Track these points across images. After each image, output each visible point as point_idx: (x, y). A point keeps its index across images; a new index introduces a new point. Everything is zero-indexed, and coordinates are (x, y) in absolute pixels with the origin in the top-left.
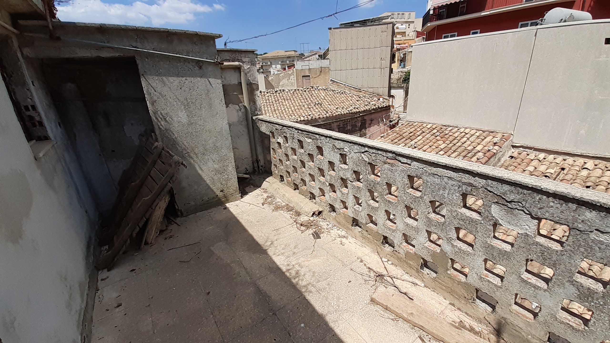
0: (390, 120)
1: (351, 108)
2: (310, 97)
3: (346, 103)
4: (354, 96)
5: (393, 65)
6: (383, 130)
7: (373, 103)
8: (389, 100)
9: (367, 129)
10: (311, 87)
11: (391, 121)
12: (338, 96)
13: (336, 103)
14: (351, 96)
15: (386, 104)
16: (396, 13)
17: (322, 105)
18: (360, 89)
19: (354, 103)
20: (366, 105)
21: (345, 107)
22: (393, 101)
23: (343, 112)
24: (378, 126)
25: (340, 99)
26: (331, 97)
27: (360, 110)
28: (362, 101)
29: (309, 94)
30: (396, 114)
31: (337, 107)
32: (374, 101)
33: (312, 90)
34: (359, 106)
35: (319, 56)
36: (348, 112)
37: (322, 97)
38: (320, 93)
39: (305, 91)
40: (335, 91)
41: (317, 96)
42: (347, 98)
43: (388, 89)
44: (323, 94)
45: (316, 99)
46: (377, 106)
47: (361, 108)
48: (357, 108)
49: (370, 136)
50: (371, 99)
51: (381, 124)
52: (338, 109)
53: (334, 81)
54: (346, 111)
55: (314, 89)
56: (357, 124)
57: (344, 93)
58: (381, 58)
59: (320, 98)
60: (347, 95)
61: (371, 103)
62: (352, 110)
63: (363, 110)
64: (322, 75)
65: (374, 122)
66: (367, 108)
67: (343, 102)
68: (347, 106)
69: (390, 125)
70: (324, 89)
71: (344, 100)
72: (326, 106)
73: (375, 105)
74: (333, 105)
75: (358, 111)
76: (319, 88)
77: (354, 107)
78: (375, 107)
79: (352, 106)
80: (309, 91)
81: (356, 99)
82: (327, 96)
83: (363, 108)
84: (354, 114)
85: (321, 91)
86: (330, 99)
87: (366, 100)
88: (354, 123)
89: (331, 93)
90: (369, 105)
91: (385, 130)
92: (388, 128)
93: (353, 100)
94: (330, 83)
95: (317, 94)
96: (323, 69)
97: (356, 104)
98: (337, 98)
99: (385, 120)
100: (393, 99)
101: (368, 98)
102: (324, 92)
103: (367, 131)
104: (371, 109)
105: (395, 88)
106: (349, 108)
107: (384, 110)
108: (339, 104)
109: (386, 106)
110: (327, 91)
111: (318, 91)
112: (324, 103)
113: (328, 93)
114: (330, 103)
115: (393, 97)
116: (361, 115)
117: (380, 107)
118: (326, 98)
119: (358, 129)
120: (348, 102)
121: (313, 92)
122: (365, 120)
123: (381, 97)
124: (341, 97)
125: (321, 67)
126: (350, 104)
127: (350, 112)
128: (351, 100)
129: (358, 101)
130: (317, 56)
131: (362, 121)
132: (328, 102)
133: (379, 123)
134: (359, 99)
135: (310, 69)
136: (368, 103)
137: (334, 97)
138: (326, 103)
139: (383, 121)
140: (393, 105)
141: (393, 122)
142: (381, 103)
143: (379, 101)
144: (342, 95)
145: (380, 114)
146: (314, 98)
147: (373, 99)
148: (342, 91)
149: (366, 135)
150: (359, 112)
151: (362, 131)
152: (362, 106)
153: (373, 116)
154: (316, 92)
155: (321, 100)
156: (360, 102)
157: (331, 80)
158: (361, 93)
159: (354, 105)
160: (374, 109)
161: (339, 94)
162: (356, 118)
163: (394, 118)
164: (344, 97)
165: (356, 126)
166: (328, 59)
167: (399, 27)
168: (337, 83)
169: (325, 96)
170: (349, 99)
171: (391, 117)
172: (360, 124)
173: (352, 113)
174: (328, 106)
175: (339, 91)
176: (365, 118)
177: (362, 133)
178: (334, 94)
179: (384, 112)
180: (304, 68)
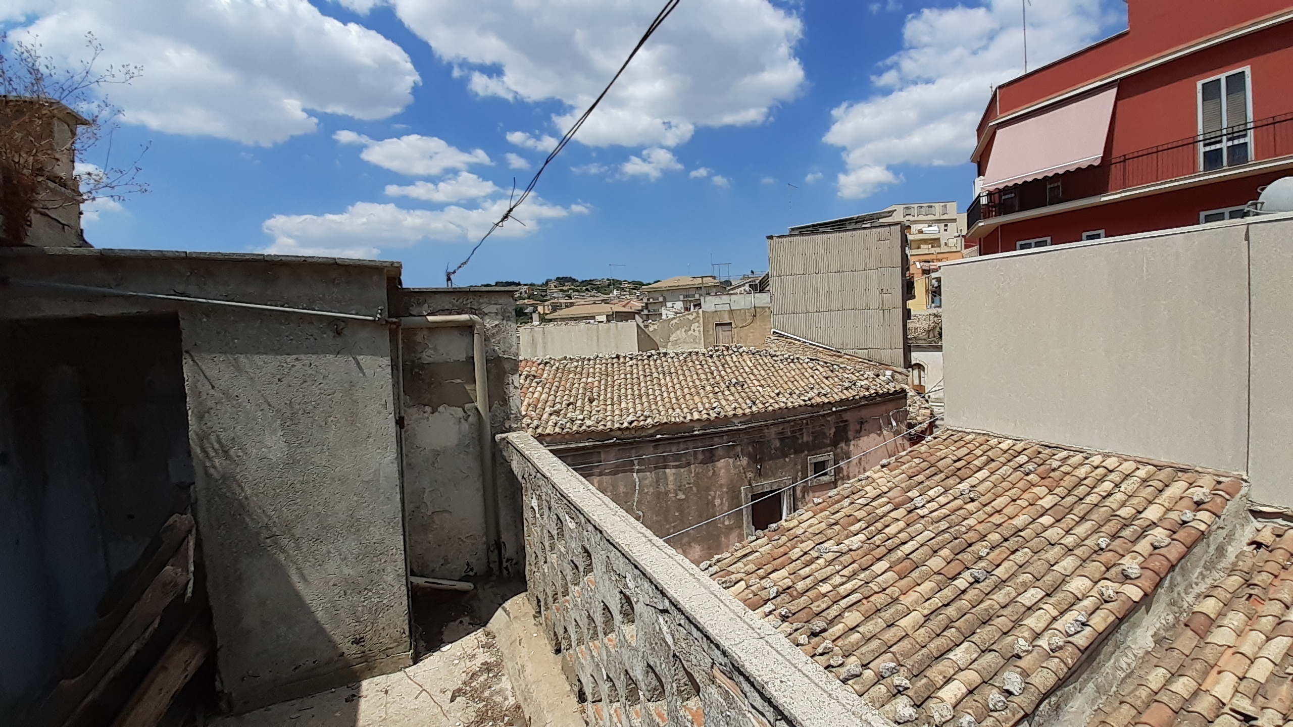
0: (910, 423)
1: (810, 395)
2: (721, 368)
3: (801, 382)
4: (819, 367)
5: (910, 304)
6: (894, 445)
7: (862, 383)
8: (907, 376)
9: (852, 442)
10: (724, 349)
11: (910, 426)
12: (782, 366)
13: (776, 382)
14: (812, 368)
15: (894, 387)
16: (916, 206)
17: (746, 386)
18: (838, 352)
19: (818, 383)
20: (846, 389)
21: (797, 392)
22: (922, 376)
23: (792, 403)
24: (879, 435)
25: (788, 374)
26: (766, 368)
27: (831, 399)
28: (836, 379)
29: (717, 362)
30: (926, 408)
31: (777, 391)
32: (867, 379)
33: (725, 353)
34: (829, 390)
35: (750, 286)
36: (802, 403)
37: (746, 368)
38: (744, 360)
39: (711, 356)
40: (777, 356)
41: (736, 366)
42: (803, 371)
43: (902, 351)
44: (748, 362)
45: (733, 372)
46: (873, 391)
47: (834, 395)
48: (825, 395)
49: (860, 459)
50: (857, 374)
51: (885, 432)
52: (781, 396)
53: (780, 335)
54: (799, 400)
55: (731, 352)
56: (826, 431)
57: (796, 361)
58: (882, 290)
59: (742, 371)
60: (804, 364)
61: (859, 384)
62: (813, 398)
63: (837, 398)
64: (758, 323)
65: (866, 426)
66: (848, 394)
67: (792, 379)
68: (801, 389)
69: (909, 433)
70: (754, 351)
71: (796, 377)
72: (754, 389)
73: (868, 389)
74: (769, 386)
75: (827, 401)
76: (741, 350)
77: (816, 392)
78: (867, 393)
79: (813, 388)
80: (718, 356)
81: (824, 374)
82: (758, 367)
83: (840, 394)
84: (816, 409)
85: (745, 357)
86: (763, 372)
87: (846, 376)
88: (818, 429)
89: (767, 361)
90: (853, 387)
91: (898, 445)
92: (905, 441)
93: (815, 377)
94: (773, 338)
95: (737, 363)
96: (758, 310)
97: (823, 385)
98: (780, 371)
99: (894, 424)
100: (922, 372)
101: (852, 373)
102: (753, 359)
103: (852, 447)
104: (857, 397)
105: (920, 348)
106: (806, 394)
107: (890, 400)
108: (784, 385)
109: (896, 391)
110: (758, 357)
111: (739, 356)
112: (749, 382)
113: (761, 361)
114: (762, 382)
115: (919, 366)
116: (834, 409)
117: (881, 392)
118: (755, 371)
119: (828, 441)
120: (805, 380)
121: (728, 358)
122: (846, 421)
123: (887, 369)
124: (790, 369)
125: (755, 307)
126: (809, 386)
127: (809, 402)
128: (812, 377)
129: (827, 378)
130: (747, 287)
131: (838, 423)
132: (758, 380)
133: (880, 430)
134: (830, 373)
135: (731, 311)
136: (850, 384)
137: (773, 370)
138: (755, 381)
139: (892, 424)
140: (922, 384)
141: (917, 428)
142: (882, 383)
143: (877, 380)
144: (792, 364)
145: (882, 409)
146: (729, 370)
147: (863, 375)
148: (792, 357)
149: (849, 458)
150: (829, 403)
151: (839, 446)
152: (836, 390)
153: (864, 413)
154: (735, 359)
155: (744, 375)
156: (833, 382)
157: (774, 332)
158: (841, 360)
159: (817, 386)
160: (864, 397)
161: (785, 363)
162: (824, 416)
163: (919, 418)
164: (796, 370)
165: (824, 436)
166: (768, 291)
167: (924, 229)
168: (787, 337)
169: (752, 368)
170: (806, 374)
171: (913, 415)
172: (833, 430)
173: (812, 405)
174: (758, 388)
175: (786, 356)
176: (846, 416)
177: (839, 450)
178: (773, 362)
179: (891, 405)
180: (719, 308)
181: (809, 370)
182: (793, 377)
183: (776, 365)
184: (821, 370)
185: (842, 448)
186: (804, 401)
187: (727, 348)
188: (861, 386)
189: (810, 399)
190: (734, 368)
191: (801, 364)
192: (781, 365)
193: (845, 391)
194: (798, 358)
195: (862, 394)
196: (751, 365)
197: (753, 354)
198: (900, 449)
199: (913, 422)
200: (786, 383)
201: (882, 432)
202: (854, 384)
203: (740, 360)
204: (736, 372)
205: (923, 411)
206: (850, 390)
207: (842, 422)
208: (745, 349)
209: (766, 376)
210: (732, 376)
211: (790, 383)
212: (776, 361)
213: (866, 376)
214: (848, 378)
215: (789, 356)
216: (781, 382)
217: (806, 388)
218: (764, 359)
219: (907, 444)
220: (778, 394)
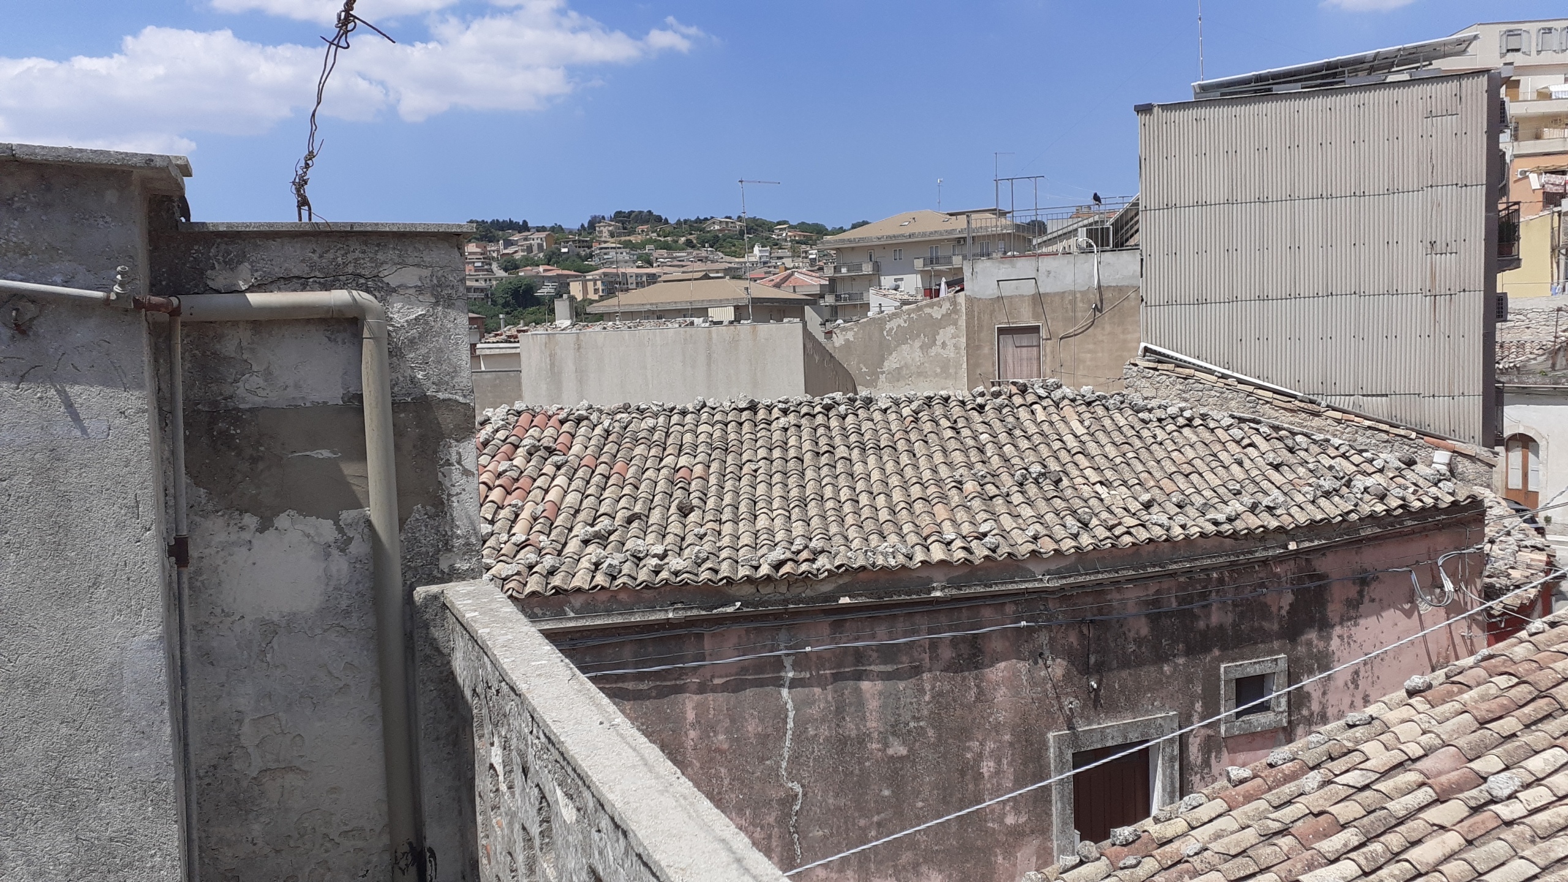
0: (1492, 586)
1: (1235, 507)
2: (1003, 437)
3: (1209, 476)
4: (1257, 439)
5: (1505, 281)
6: (1444, 641)
7: (1369, 482)
8: (1491, 466)
9: (1338, 630)
10: (1014, 390)
11: (1490, 593)
12: (1161, 435)
13: (1145, 475)
14: (1238, 442)
15: (1452, 494)
16: (1533, 27)
17: (1065, 482)
18: (1312, 402)
19: (1253, 481)
20: (1327, 494)
21: (1198, 500)
22: (1531, 466)
23: (1183, 527)
24: (1408, 614)
25: (1175, 455)
26: (1119, 439)
27: (1286, 520)
28: (1301, 471)
29: (997, 425)
30: (1535, 548)
31: (1146, 497)
32: (1381, 471)
33: (1017, 400)
34: (1281, 499)
35: (1091, 234)
36: (1210, 528)
37: (1069, 439)
38: (1063, 419)
39: (981, 409)
40: (1150, 411)
41: (1042, 434)
42: (1217, 447)
43: (1479, 401)
44: (1075, 424)
45: (1034, 449)
46: (1394, 503)
47: (1294, 510)
48: (1270, 509)
49: (1357, 673)
50: (1357, 459)
51: (1424, 608)
52: (1155, 509)
53: (1162, 359)
54: (1201, 521)
55: (1030, 398)
56: (1269, 599)
57: (1197, 422)
58: (1432, 244)
59: (1057, 445)
60: (1219, 431)
61: (1360, 482)
62: (1238, 516)
63: (1302, 518)
64: (1106, 326)
65: (1376, 590)
66: (1331, 509)
67: (1187, 469)
68: (1208, 493)
69: (1488, 612)
70: (1089, 397)
71: (1197, 462)
72: (1086, 491)
73: (1382, 498)
74: (1125, 483)
75: (1274, 524)
76: (1057, 394)
77: (1248, 500)
78: (1380, 508)
79: (1239, 493)
80: (999, 409)
81: (1271, 456)
82: (1100, 436)
83: (1310, 507)
84: (1246, 545)
85: (1068, 411)
86: (1111, 451)
87: (1326, 461)
88: (1247, 594)
89: (1122, 422)
90: (1345, 490)
91: (1458, 640)
92: (1476, 631)
93: (1247, 464)
94: (1142, 364)
95: (1046, 427)
96: (1107, 295)
97: (1265, 485)
98: (1155, 447)
99: (1449, 586)
100: (1531, 456)
101: (1343, 456)
102: (1087, 415)
103: (1335, 643)
104: (1354, 517)
105: (1528, 395)
106: (1220, 506)
107: (1440, 527)
108: (1165, 483)
109: (1455, 503)
110: (1100, 411)
111: (1052, 409)
112: (1074, 472)
113: (1107, 422)
114: (1109, 474)
115: (1525, 442)
116: (1292, 546)
117: (1418, 504)
118: (1092, 448)
119: (1276, 627)
120: (1220, 471)
121: (1023, 414)
122: (1321, 577)
123: (1437, 448)
124: (1181, 441)
125: (1099, 287)
126: (1232, 485)
127: (1226, 527)
128: (1240, 463)
129: (1277, 467)
130: (1082, 238)
131: (1300, 580)
132: (1097, 469)
133: (1411, 599)
134: (1286, 455)
135: (1039, 299)
136: (1337, 484)
137: (1137, 443)
138: (1089, 472)
139: (1442, 587)
140: (1531, 488)
141: (1509, 599)
142: (1421, 482)
143: (1408, 473)
144: (1186, 431)
145: (1416, 548)
146: (1024, 444)
147: (1371, 461)
148: (1187, 414)
149: (1327, 668)
150: (1280, 529)
151: (1304, 638)
152: (1299, 498)
153: (1370, 558)
154: (1041, 415)
155: (1063, 454)
156: (1292, 476)
157: (1146, 349)
158: (1317, 422)
159: (1251, 488)
160: (1373, 516)
161: (1170, 427)
162: (1264, 562)
163: (1515, 574)
164: (1199, 446)
165: (1264, 611)
166: (1136, 247)
167: (1553, 89)
168: (1180, 364)
169: (1084, 438)
170: (1223, 456)
171: (1500, 565)
172: (1288, 599)
173: (1235, 535)
174: (1098, 487)
175: (1172, 410)
176: (1325, 565)
177: (1301, 650)
178: (1138, 426)
179: (1441, 539)
180: (1008, 289)
181: (1232, 447)
182: (1189, 463)
183: (1145, 433)
184: (1263, 445)
185: (1309, 643)
186: (1216, 523)
187: (1023, 390)
188: (1366, 489)
189: (1230, 520)
190: (1037, 439)
191: (1212, 430)
192: (1158, 431)
193: (1322, 502)
194: (1204, 417)
195: (1366, 509)
196: (1080, 430)
197: (1089, 404)
198: (1461, 649)
199: (1499, 582)
200: (1170, 477)
201: (1415, 607)
202: (1348, 484)
203: (1055, 418)
204: (1043, 449)
205: (1527, 556)
206: (1336, 499)
207: (1311, 577)
208: (1067, 391)
209: (1118, 460)
210: (1030, 457)
211: (1180, 480)
212: (1143, 421)
213: (1378, 464)
214: (1331, 468)
215: (1182, 410)
216: (1158, 475)
217: (1222, 491)
218: (1117, 416)
219: (1480, 636)
220: (1147, 506)
